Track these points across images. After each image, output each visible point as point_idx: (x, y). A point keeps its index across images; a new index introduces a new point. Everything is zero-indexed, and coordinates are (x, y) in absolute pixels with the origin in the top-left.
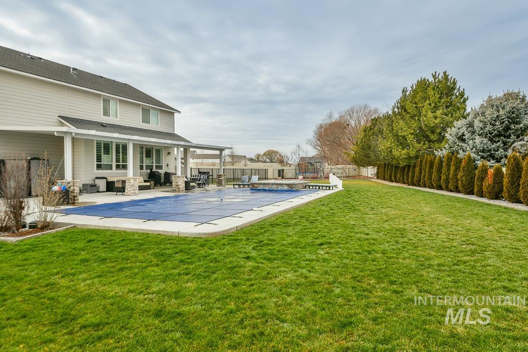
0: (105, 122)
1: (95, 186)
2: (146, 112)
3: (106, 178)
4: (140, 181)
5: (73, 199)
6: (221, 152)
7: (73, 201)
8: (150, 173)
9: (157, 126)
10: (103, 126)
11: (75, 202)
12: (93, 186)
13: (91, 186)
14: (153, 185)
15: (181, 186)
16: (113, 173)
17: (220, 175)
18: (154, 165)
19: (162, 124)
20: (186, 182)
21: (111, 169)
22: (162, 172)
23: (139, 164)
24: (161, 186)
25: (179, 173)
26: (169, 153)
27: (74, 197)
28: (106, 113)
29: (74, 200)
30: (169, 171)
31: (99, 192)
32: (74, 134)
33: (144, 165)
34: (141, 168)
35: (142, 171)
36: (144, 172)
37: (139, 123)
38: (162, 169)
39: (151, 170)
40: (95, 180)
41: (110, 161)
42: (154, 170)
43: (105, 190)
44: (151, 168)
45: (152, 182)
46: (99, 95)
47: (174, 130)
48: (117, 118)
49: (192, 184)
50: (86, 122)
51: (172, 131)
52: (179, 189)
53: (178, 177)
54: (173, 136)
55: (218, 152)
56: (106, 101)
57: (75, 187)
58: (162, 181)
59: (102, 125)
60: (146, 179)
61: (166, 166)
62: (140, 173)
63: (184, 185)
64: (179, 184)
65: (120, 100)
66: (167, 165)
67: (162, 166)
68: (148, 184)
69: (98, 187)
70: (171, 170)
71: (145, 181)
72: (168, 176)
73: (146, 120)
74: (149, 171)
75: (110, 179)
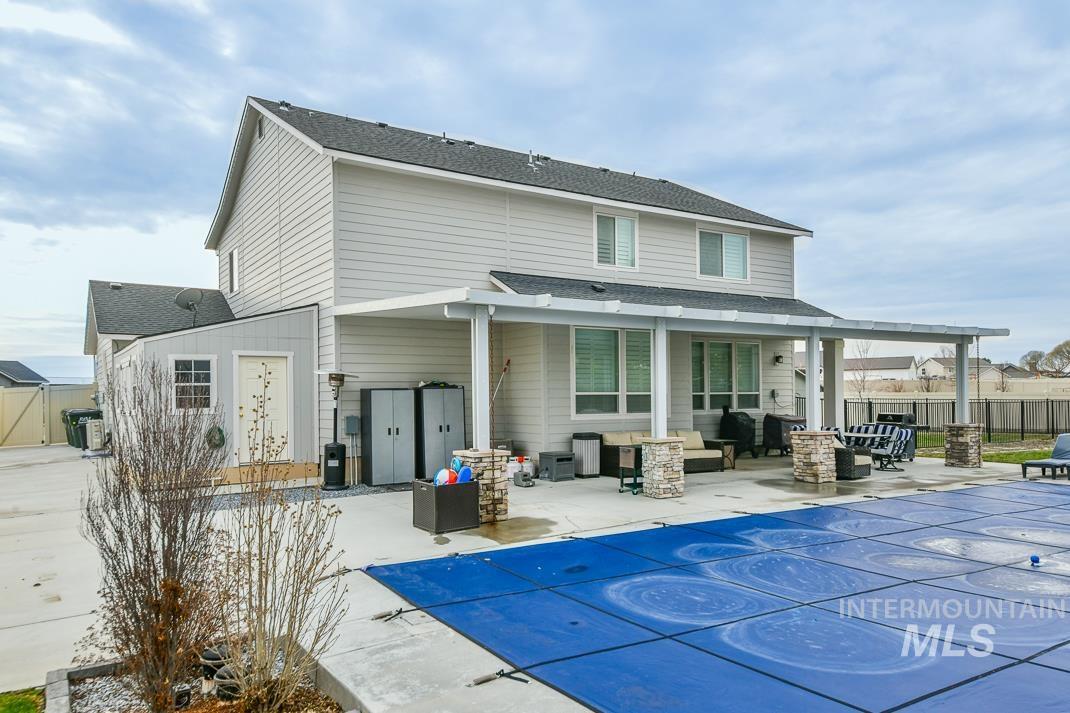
0: (603, 281)
1: (570, 459)
2: (711, 241)
3: (601, 438)
4: (693, 443)
5: (490, 508)
6: (961, 349)
7: (490, 516)
8: (723, 418)
9: (743, 281)
10: (596, 290)
11: (498, 517)
12: (566, 459)
13: (558, 460)
14: (731, 457)
15: (821, 468)
16: (619, 422)
17: (961, 428)
18: (735, 394)
19: (756, 275)
20: (838, 452)
21: (615, 410)
22: (757, 413)
23: (689, 394)
24: (755, 456)
25: (815, 423)
26: (777, 359)
27: (496, 502)
28: (606, 255)
29: (495, 512)
30: (779, 413)
31: (581, 476)
32: (492, 311)
33: (707, 394)
34: (698, 403)
35: (700, 412)
36: (704, 416)
37: (692, 275)
38: (757, 406)
39: (726, 409)
40: (572, 442)
41: (613, 387)
42: (735, 408)
43: (598, 473)
44: (723, 402)
45: (729, 449)
46: (588, 208)
47: (792, 289)
48: (633, 265)
49: (861, 460)
50: (557, 281)
51: (788, 291)
52: (816, 476)
53: (813, 437)
54: (789, 305)
55: (951, 348)
56: (606, 222)
57: (497, 474)
58: (759, 440)
59: (594, 288)
60: (711, 438)
61: (767, 399)
62: (694, 417)
63: (832, 463)
64: (814, 458)
65: (643, 216)
66: (773, 394)
67: (757, 396)
68: (717, 454)
69: (580, 463)
70: (786, 409)
71: (708, 445)
72: (774, 424)
73: (712, 266)
74: (720, 412)
75: (611, 440)
